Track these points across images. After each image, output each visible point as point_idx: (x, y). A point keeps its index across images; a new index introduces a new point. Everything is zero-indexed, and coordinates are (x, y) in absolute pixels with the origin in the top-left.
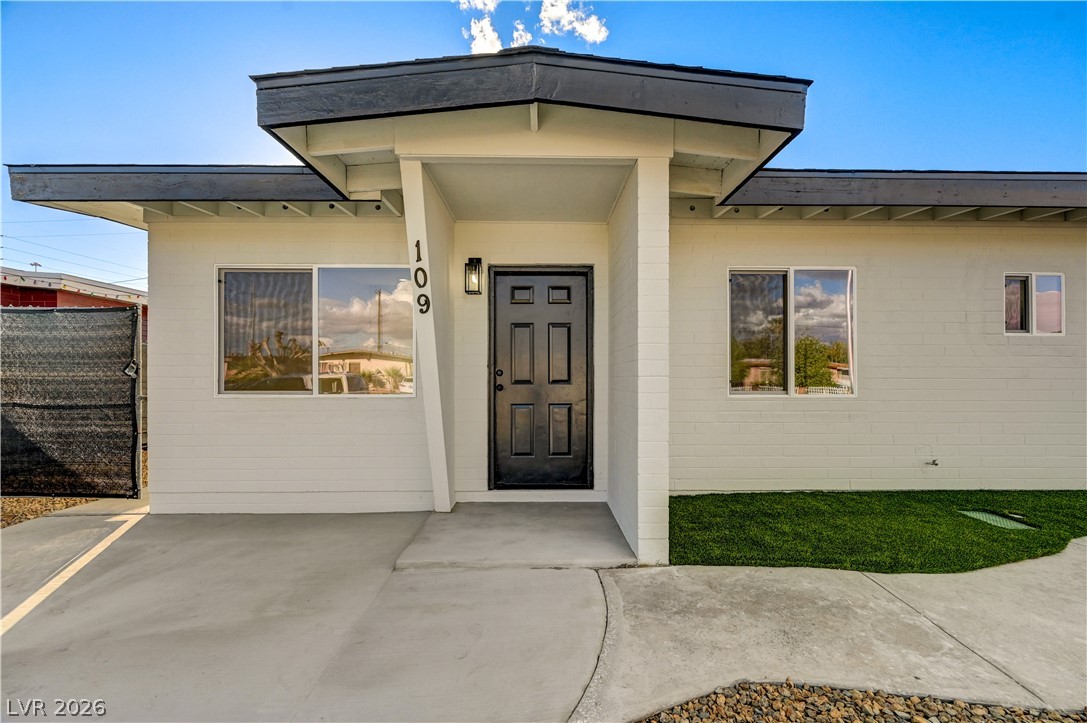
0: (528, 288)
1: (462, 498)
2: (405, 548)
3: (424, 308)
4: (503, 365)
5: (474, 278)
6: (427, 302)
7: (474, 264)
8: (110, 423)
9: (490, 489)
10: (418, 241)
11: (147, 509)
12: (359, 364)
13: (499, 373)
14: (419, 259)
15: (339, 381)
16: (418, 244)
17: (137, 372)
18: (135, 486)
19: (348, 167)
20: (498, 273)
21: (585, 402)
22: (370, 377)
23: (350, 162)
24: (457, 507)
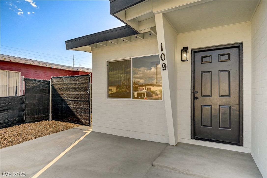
0: (209, 56)
1: (180, 141)
2: (157, 157)
3: (164, 68)
4: (198, 88)
5: (185, 55)
6: (165, 66)
7: (185, 49)
8: (85, 105)
9: (192, 139)
10: (162, 44)
11: (91, 130)
12: (150, 88)
13: (196, 92)
14: (162, 50)
15: (144, 94)
16: (162, 45)
17: (90, 92)
18: (89, 123)
19: (139, 22)
20: (195, 52)
21: (238, 105)
22: (153, 92)
23: (140, 20)
24: (178, 144)
